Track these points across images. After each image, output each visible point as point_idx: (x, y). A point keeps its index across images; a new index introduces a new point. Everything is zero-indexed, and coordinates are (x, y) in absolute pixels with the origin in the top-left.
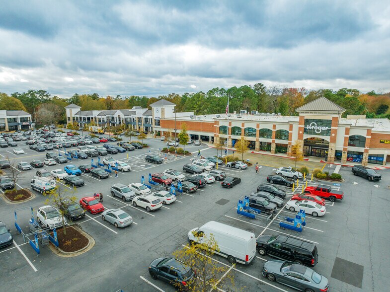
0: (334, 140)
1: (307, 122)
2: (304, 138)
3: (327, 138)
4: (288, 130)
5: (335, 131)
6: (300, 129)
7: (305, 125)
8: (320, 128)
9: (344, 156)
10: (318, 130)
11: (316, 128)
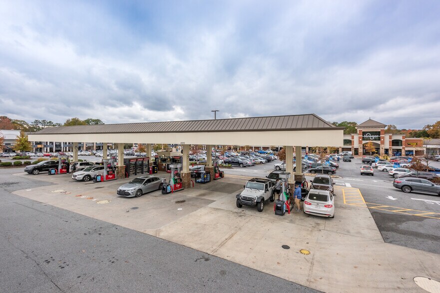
0: (383, 143)
1: (364, 133)
2: (363, 143)
3: (379, 142)
4: (351, 139)
5: (383, 138)
6: (360, 138)
7: (363, 135)
8: (373, 136)
9: (390, 152)
10: (372, 138)
11: (370, 136)
